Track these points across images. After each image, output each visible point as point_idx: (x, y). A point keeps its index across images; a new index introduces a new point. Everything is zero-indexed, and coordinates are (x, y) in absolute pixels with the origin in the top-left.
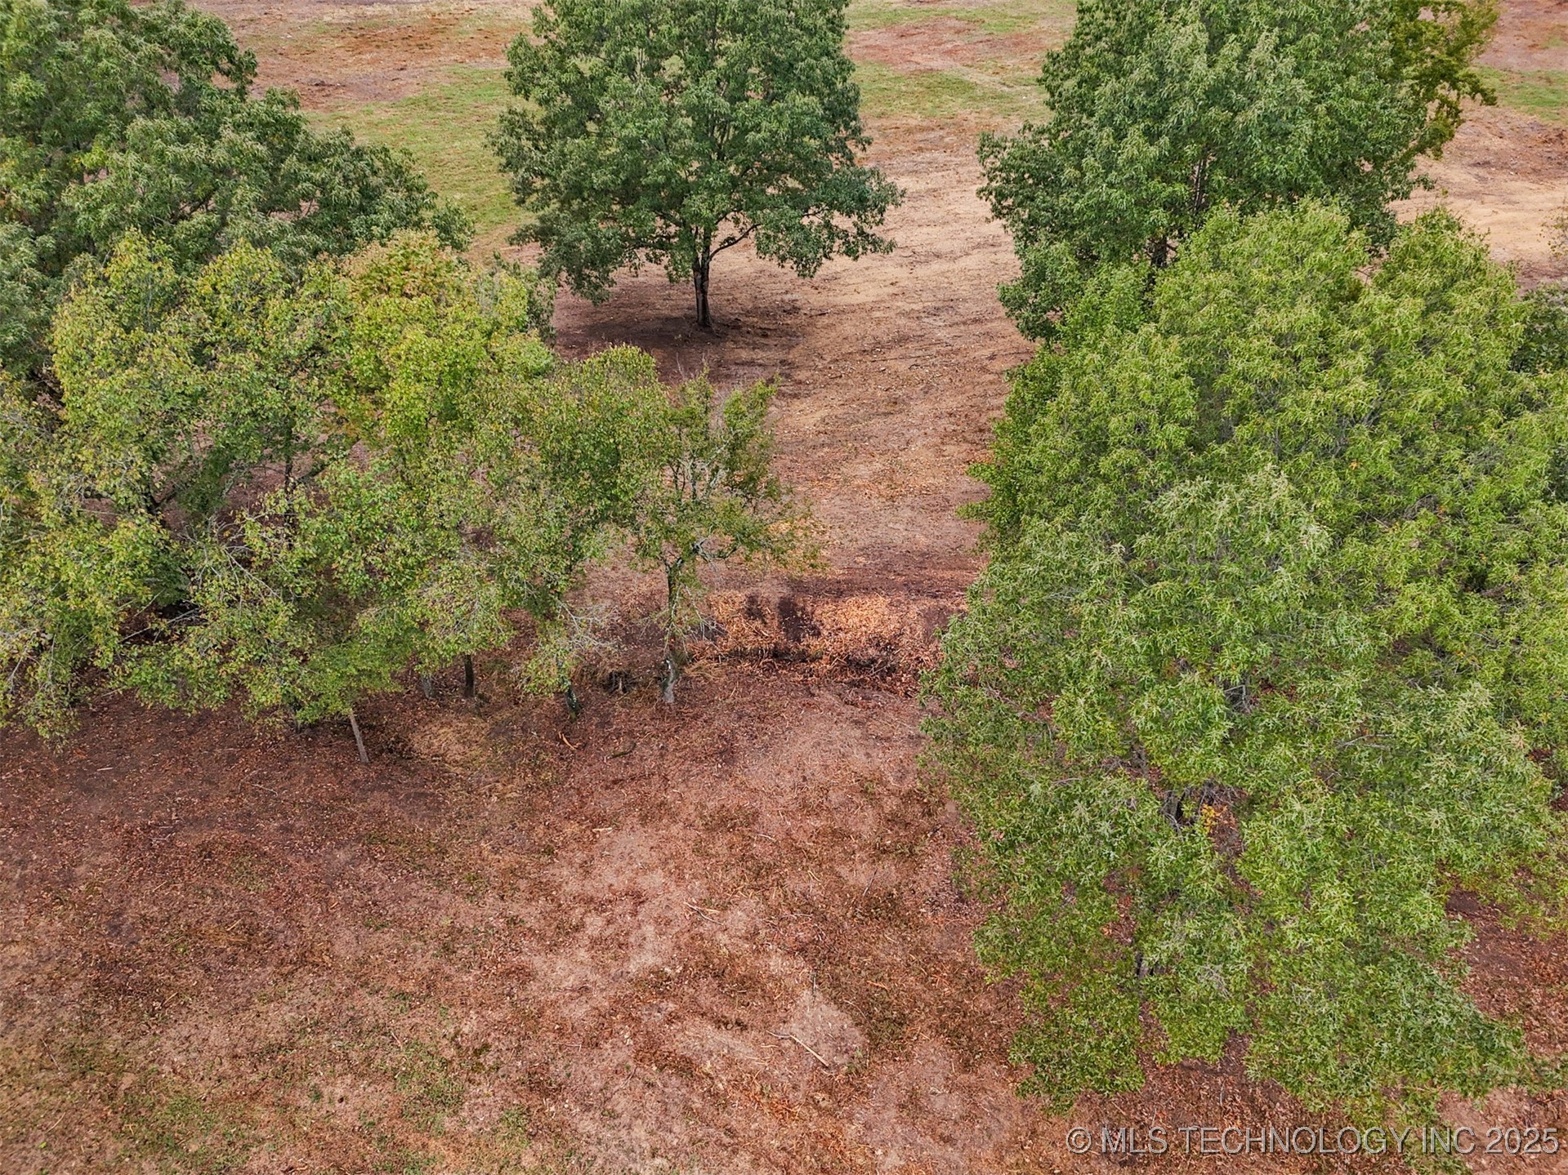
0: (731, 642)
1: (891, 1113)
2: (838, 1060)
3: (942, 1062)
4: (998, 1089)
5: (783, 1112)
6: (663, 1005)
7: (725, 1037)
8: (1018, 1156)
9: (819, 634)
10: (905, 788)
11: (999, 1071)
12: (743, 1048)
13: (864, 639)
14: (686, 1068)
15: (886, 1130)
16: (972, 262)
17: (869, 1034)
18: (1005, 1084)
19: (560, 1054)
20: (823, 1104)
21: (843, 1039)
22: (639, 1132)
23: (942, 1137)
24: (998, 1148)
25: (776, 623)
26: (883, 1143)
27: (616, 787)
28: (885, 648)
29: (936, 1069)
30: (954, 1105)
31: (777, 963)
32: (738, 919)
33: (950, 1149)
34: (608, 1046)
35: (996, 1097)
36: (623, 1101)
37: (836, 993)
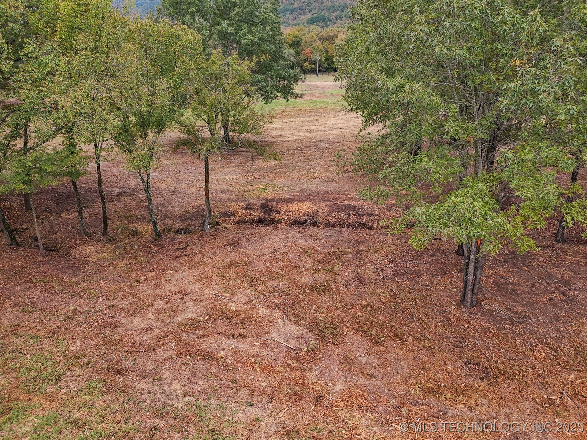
0: (238, 218)
1: (335, 367)
2: (301, 346)
3: (362, 343)
4: (398, 351)
5: (269, 370)
6: (197, 332)
7: (233, 342)
8: (417, 379)
9: (280, 213)
10: (326, 251)
11: (396, 344)
12: (243, 346)
13: (301, 214)
14: (209, 356)
15: (333, 374)
16: (334, 132)
17: (318, 335)
18: (401, 349)
19: (130, 355)
20: (293, 365)
21: (302, 338)
22: (176, 386)
23: (368, 374)
24: (403, 377)
25: (259, 211)
26: (332, 380)
27: (177, 259)
28: (311, 216)
29: (359, 346)
30: (374, 360)
31: (262, 311)
32: (241, 297)
33: (374, 380)
34: (161, 350)
35: (397, 354)
36: (167, 373)
37: (298, 319)
